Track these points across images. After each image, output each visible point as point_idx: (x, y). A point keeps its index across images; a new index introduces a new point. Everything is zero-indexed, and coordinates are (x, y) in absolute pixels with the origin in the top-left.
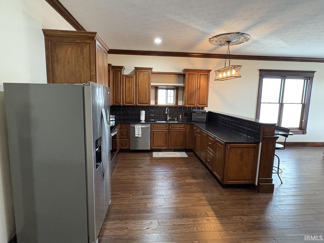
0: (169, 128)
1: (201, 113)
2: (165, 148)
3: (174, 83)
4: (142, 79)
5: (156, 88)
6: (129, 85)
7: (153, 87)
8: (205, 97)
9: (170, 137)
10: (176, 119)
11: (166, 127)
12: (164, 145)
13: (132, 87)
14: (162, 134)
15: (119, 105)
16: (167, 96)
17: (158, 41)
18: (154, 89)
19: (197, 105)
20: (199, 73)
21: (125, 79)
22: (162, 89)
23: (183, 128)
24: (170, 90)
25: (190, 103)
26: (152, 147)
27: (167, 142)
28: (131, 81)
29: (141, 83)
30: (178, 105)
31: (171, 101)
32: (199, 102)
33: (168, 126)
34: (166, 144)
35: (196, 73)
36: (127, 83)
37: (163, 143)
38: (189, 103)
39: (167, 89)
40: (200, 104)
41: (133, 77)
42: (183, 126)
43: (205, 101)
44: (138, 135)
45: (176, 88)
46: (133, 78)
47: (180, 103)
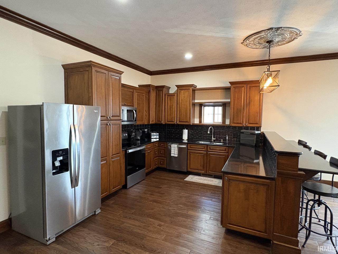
0: (207, 150)
1: (250, 134)
2: (203, 172)
3: (221, 99)
4: (183, 97)
5: (201, 105)
6: (171, 103)
7: (198, 104)
8: (257, 114)
9: (208, 160)
10: (222, 140)
11: (204, 148)
12: (202, 168)
13: (173, 105)
14: (199, 156)
15: (160, 123)
16: (214, 114)
17: (188, 56)
18: (199, 107)
19: (246, 125)
20: (248, 86)
21: (167, 97)
22: (209, 106)
23: (224, 152)
24: (217, 107)
25: (238, 122)
26: (188, 169)
27: (205, 165)
28: (172, 100)
29: (182, 101)
30: (225, 124)
31: (218, 120)
32: (249, 121)
33: (206, 147)
34: (204, 168)
35: (245, 85)
36: (169, 102)
37: (201, 166)
38: (235, 122)
39: (214, 106)
40: (250, 123)
41: (174, 95)
42: (223, 149)
43: (257, 119)
44: (174, 155)
45: (224, 105)
46: (174, 97)
47: (228, 122)
